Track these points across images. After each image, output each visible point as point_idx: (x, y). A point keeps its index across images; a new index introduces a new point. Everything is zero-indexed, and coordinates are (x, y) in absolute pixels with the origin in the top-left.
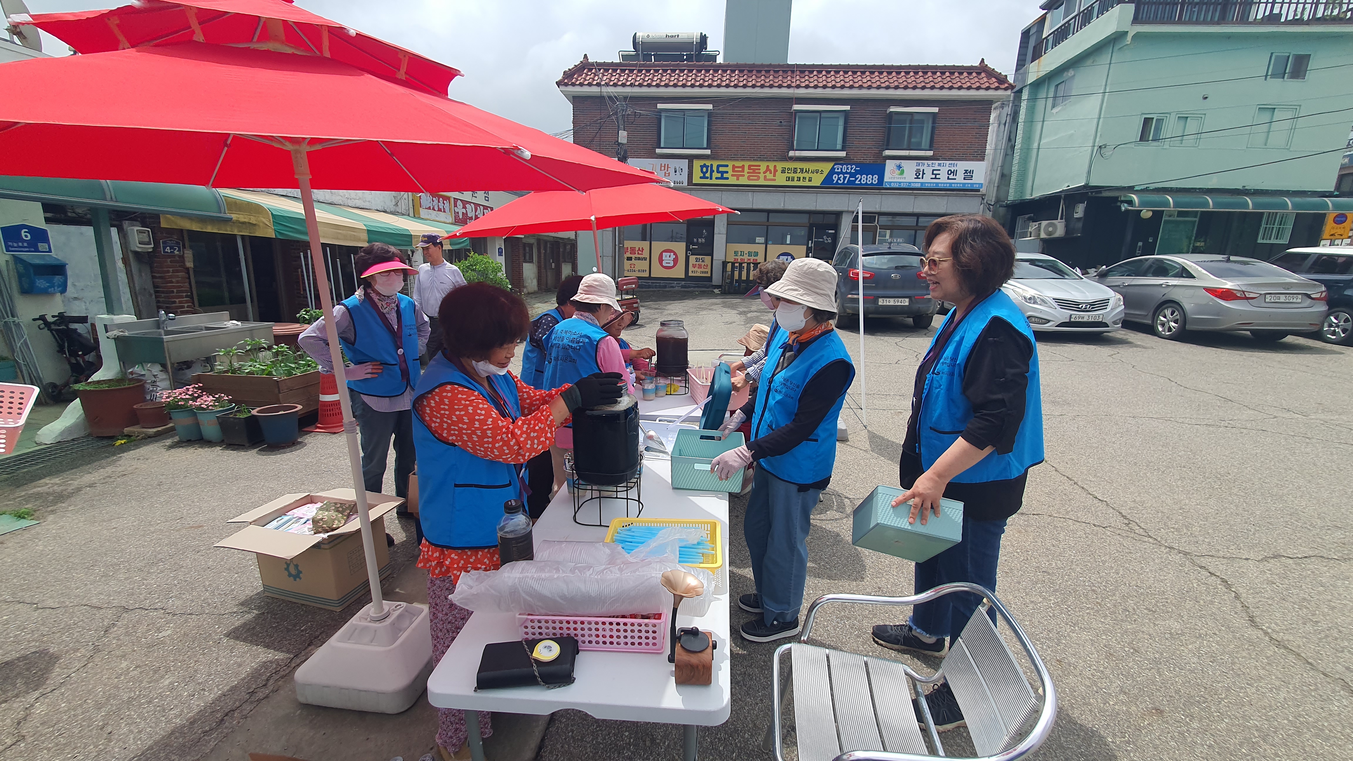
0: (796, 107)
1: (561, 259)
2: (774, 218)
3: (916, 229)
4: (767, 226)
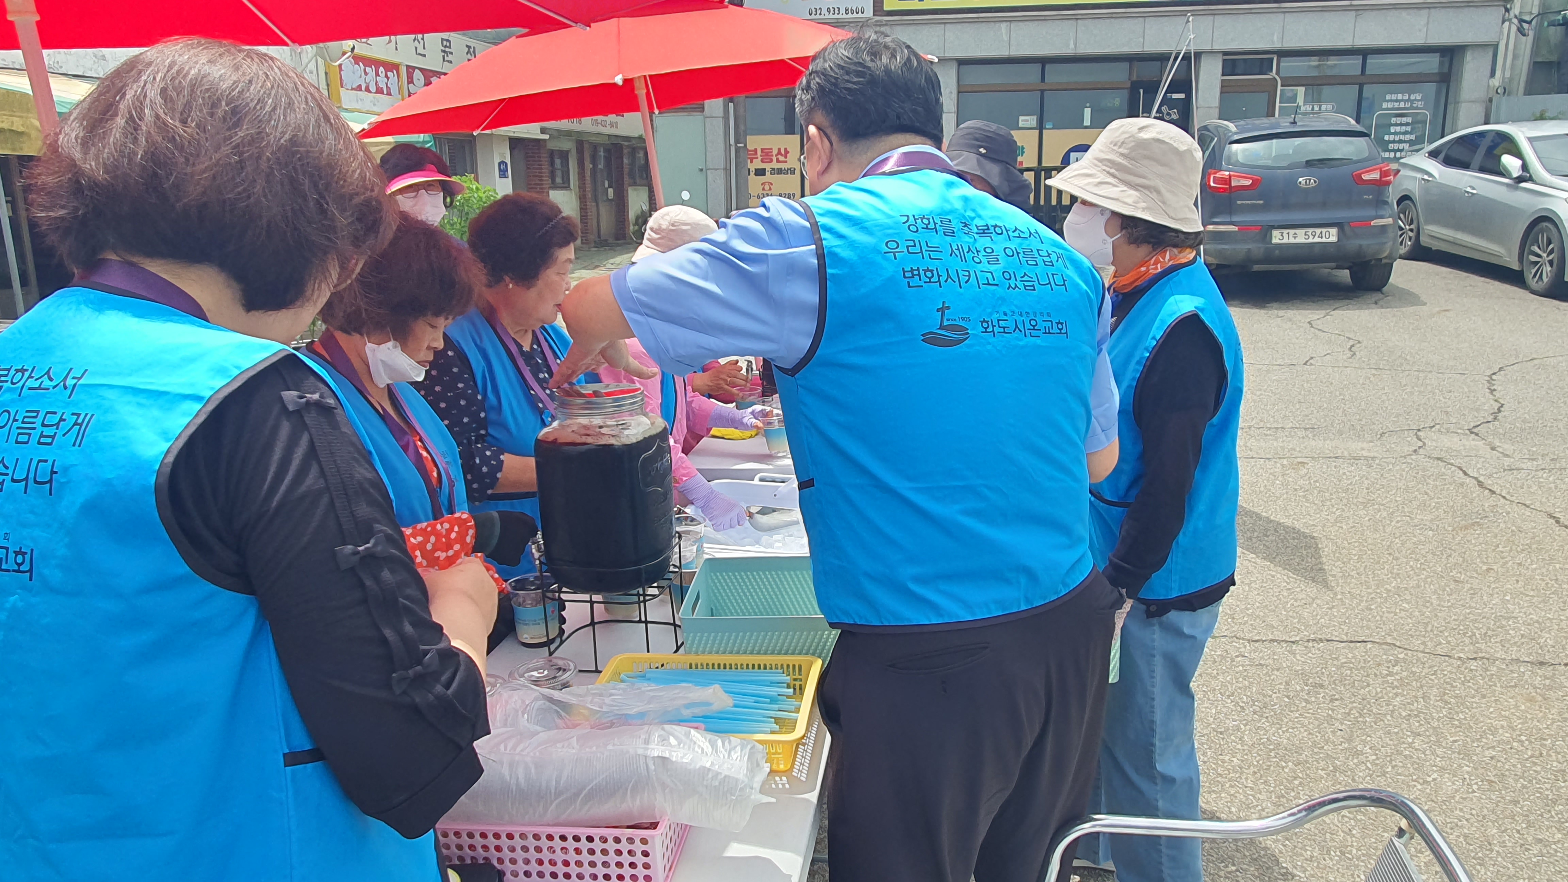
1: (626, 179)
2: (1056, 75)
3: (1362, 81)
4: (1042, 92)
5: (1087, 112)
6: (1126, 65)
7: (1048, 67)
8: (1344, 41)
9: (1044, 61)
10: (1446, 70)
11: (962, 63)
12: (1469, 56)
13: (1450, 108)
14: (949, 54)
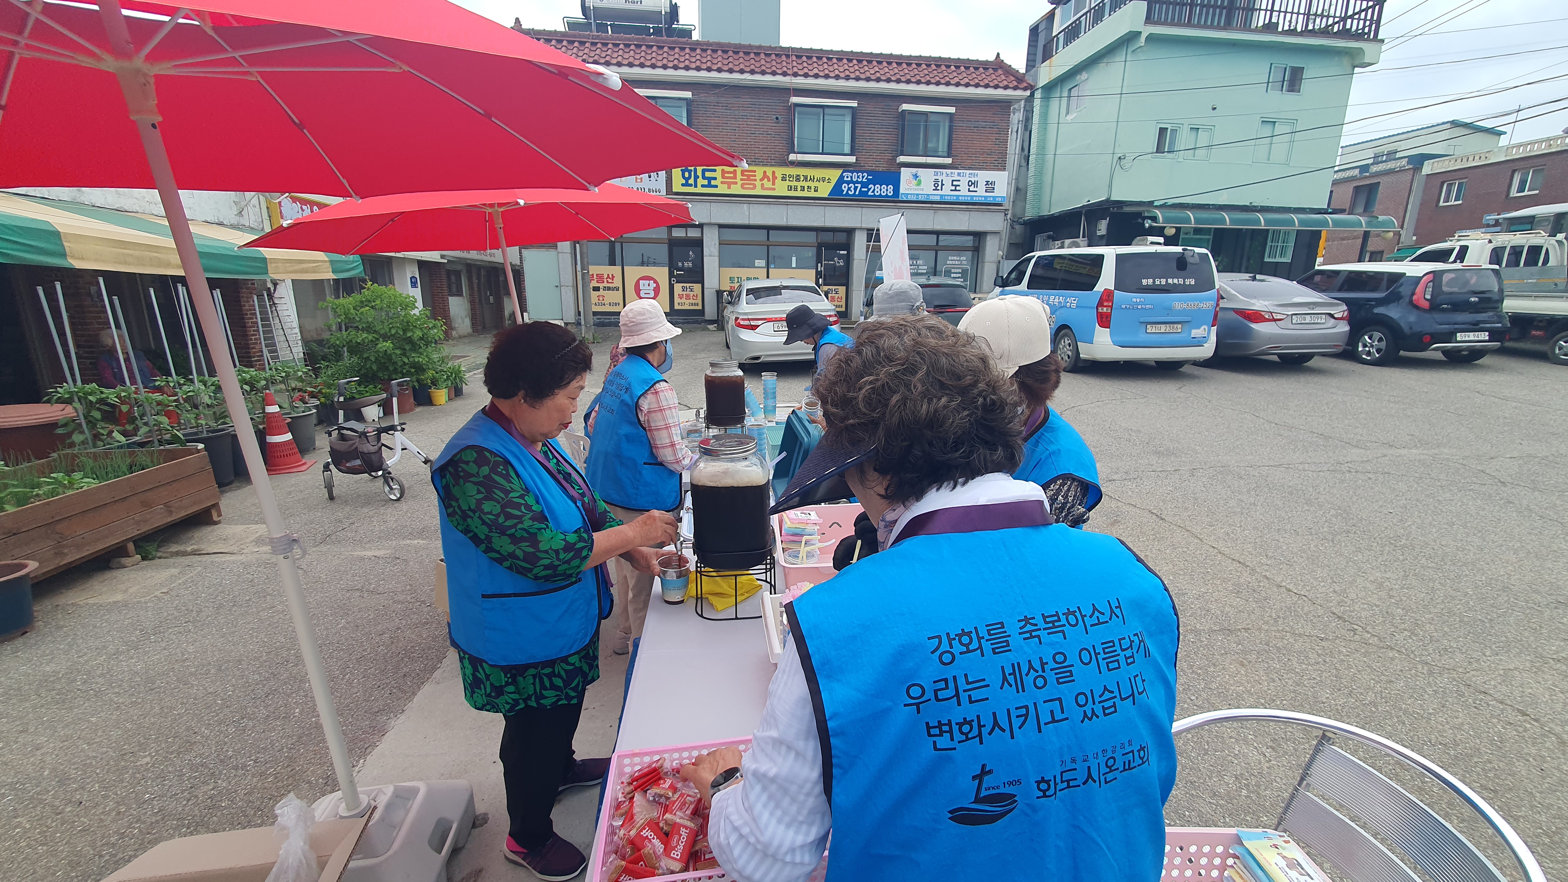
0: (795, 100)
3: (936, 249)
4: (768, 246)
5: (794, 259)
6: (815, 233)
7: (770, 232)
8: (929, 227)
9: (768, 228)
10: (977, 244)
11: (721, 226)
12: (989, 238)
13: (980, 265)
14: (713, 221)
